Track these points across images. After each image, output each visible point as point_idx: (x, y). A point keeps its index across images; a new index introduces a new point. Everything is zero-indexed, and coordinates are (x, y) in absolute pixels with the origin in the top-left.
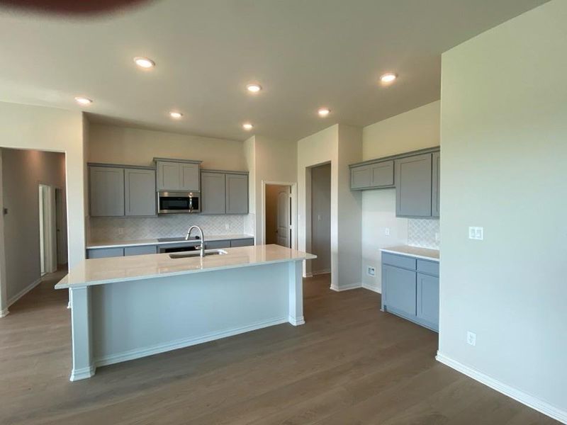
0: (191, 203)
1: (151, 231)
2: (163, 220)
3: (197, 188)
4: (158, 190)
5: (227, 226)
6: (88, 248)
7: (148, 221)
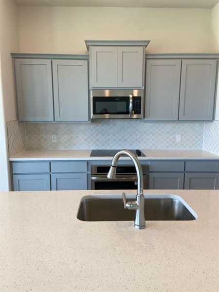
0: (131, 105)
1: (86, 140)
2: (100, 127)
3: (140, 84)
4: (91, 88)
5: (178, 138)
6: (11, 159)
7: (82, 127)
